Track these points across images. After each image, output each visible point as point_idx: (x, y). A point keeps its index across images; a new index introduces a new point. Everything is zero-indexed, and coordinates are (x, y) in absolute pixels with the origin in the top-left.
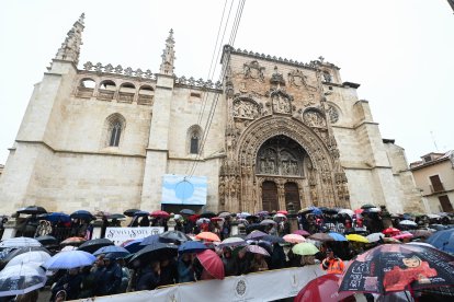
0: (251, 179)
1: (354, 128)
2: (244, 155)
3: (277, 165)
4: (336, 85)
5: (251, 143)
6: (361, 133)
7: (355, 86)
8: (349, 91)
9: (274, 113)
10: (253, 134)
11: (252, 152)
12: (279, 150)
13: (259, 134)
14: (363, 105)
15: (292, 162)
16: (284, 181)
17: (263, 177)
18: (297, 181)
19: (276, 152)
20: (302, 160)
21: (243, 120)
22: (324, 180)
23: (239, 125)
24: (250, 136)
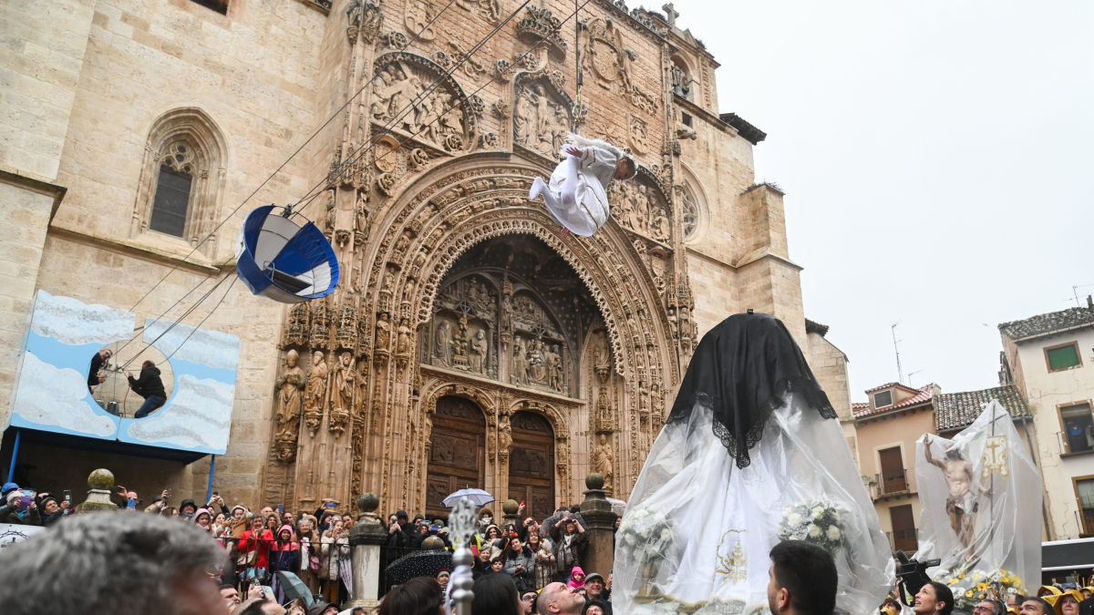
0: (409, 375)
1: (735, 268)
2: (395, 283)
3: (496, 344)
4: (703, 115)
5: (423, 239)
6: (752, 286)
7: (752, 135)
8: (732, 145)
9: (519, 151)
10: (436, 206)
11: (425, 273)
12: (510, 289)
13: (457, 212)
14: (771, 199)
15: (549, 341)
16: (514, 406)
17: (444, 377)
18: (553, 411)
19: (497, 297)
20: (577, 341)
21: (409, 144)
22: (644, 420)
23: (393, 161)
24: (421, 212)
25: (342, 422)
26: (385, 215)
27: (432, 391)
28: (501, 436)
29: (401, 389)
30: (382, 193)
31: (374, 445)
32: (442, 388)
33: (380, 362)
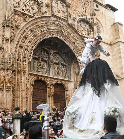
0: (26, 75)
1: (111, 45)
2: (22, 51)
3: (49, 66)
4: (101, 5)
5: (29, 39)
6: (115, 49)
7: (114, 10)
8: (109, 12)
9: (53, 15)
10: (32, 31)
11: (30, 48)
12: (52, 52)
13: (37, 32)
14: (119, 26)
15: (63, 65)
16: (54, 82)
17: (36, 75)
18: (65, 83)
19: (49, 54)
20: (70, 65)
21: (24, 14)
23: (20, 19)
24: (28, 32)
25: (9, 88)
26: (18, 33)
27: (32, 79)
28: (51, 90)
29: (25, 79)
30: (17, 27)
31: (18, 94)
32: (35, 78)
33: (19, 72)
